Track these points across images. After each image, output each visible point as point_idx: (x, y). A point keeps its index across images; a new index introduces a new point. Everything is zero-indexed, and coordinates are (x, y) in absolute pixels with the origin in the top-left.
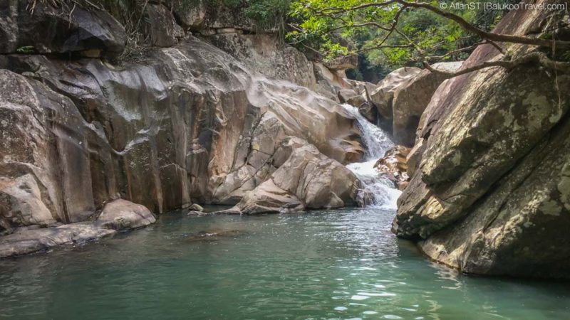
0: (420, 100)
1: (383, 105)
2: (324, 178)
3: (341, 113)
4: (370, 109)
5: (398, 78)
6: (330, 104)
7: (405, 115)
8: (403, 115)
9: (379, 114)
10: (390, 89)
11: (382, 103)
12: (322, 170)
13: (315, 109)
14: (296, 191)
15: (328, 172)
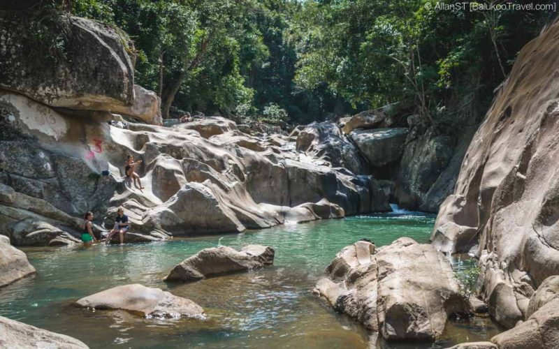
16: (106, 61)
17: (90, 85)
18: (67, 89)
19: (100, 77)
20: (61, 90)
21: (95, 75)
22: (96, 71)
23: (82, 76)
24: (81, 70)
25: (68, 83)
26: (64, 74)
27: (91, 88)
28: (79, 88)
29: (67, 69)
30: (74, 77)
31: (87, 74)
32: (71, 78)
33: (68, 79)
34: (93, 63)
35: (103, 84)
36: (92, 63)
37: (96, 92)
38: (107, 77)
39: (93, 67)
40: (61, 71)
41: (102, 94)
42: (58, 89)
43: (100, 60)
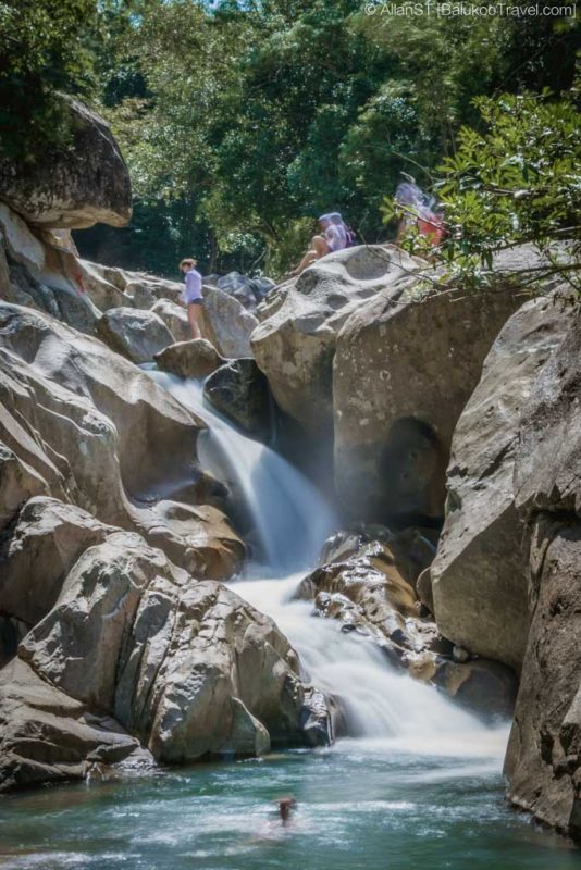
0: (431, 366)
1: (295, 378)
2: (204, 649)
3: (158, 406)
4: (243, 389)
5: (344, 282)
6: (122, 372)
7: (381, 416)
8: (372, 415)
9: (277, 407)
10: (321, 321)
11: (289, 368)
12: (192, 622)
13: (79, 392)
14: (113, 702)
15: (214, 629)
16: (109, 160)
17: (93, 194)
18: (65, 198)
19: (104, 182)
20: (58, 198)
21: (98, 180)
22: (99, 174)
23: (82, 179)
24: (81, 171)
25: (67, 188)
26: (62, 176)
27: (94, 197)
28: (80, 197)
29: (65, 170)
30: (74, 181)
31: (88, 177)
32: (71, 183)
33: (66, 184)
34: (96, 164)
35: (107, 193)
36: (93, 162)
37: (100, 204)
38: (111, 184)
39: (95, 169)
40: (60, 172)
41: (106, 207)
42: (55, 197)
43: (103, 158)
